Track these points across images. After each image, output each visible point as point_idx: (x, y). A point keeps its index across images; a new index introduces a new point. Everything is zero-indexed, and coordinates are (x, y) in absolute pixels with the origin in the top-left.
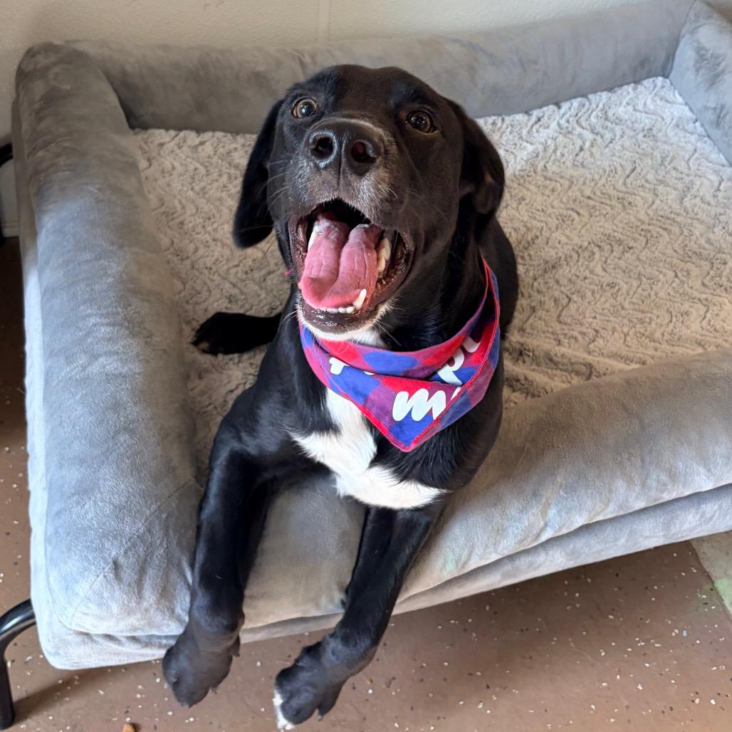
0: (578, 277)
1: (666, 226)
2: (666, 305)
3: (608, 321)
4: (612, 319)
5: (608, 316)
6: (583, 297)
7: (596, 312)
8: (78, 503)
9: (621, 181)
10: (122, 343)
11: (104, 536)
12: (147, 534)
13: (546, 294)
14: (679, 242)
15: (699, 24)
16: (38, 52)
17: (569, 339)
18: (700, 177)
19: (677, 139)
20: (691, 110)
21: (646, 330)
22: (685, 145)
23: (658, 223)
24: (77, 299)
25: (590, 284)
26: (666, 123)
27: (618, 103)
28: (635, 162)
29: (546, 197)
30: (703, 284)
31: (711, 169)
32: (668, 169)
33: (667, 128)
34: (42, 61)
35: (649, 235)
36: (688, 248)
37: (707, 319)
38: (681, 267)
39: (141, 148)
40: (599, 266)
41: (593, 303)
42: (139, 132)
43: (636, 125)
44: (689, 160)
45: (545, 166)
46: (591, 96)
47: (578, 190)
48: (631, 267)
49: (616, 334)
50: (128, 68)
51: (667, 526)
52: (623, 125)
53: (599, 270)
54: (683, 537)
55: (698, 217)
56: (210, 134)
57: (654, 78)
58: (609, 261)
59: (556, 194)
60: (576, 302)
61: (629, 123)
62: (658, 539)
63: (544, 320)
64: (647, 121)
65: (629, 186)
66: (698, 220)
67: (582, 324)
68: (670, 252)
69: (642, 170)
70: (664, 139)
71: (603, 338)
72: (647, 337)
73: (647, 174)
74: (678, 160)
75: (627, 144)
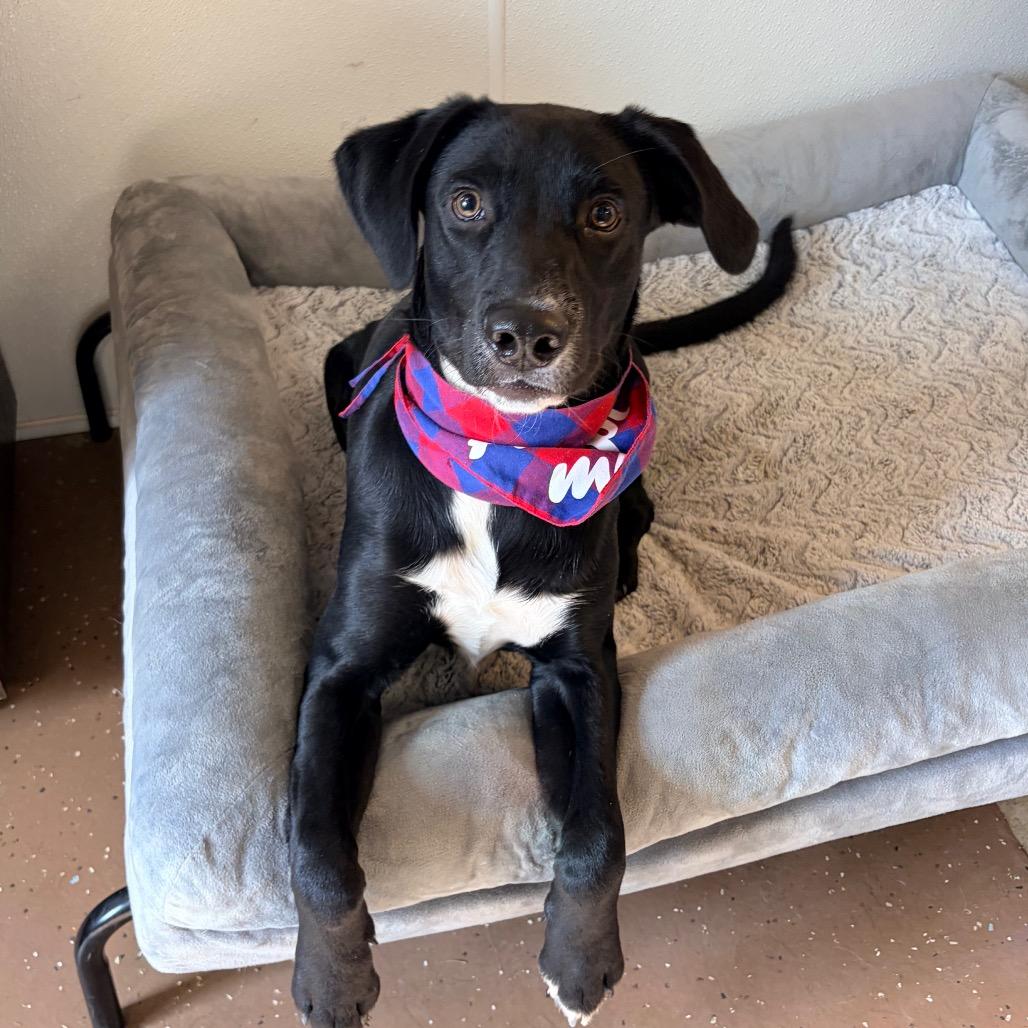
0: (840, 451)
1: (957, 382)
2: (958, 487)
3: (880, 510)
4: (886, 507)
5: (882, 504)
6: (847, 479)
7: (863, 499)
8: (163, 765)
9: (894, 325)
10: (227, 559)
11: (194, 806)
12: (248, 802)
13: (799, 475)
14: (976, 402)
15: (998, 110)
16: (136, 193)
17: (828, 534)
18: (1003, 315)
19: (971, 266)
20: (988, 225)
21: (931, 522)
22: (981, 274)
23: (946, 378)
24: (175, 504)
25: (858, 461)
26: (954, 247)
27: (889, 222)
28: (912, 300)
29: (793, 350)
30: (1009, 459)
31: (1018, 304)
32: (958, 307)
33: (957, 252)
34: (141, 204)
35: (935, 393)
36: (988, 412)
37: (1015, 506)
38: (979, 436)
39: (267, 311)
40: (869, 437)
41: (861, 486)
42: (265, 290)
43: (915, 252)
44: (987, 293)
45: (792, 310)
46: (852, 216)
47: (837, 340)
48: (913, 438)
49: (891, 527)
50: (248, 210)
51: (960, 786)
52: (897, 251)
53: (868, 442)
54: (982, 800)
55: (1002, 368)
56: (352, 290)
57: (938, 187)
58: (882, 431)
59: (806, 345)
60: (838, 485)
61: (905, 247)
62: (949, 803)
63: (795, 509)
64: (929, 245)
65: (906, 329)
66: (1001, 371)
67: (844, 515)
68: (963, 417)
69: (923, 309)
70: (951, 267)
71: (874, 533)
72: (932, 532)
73: (930, 315)
74: (972, 294)
75: (902, 277)
